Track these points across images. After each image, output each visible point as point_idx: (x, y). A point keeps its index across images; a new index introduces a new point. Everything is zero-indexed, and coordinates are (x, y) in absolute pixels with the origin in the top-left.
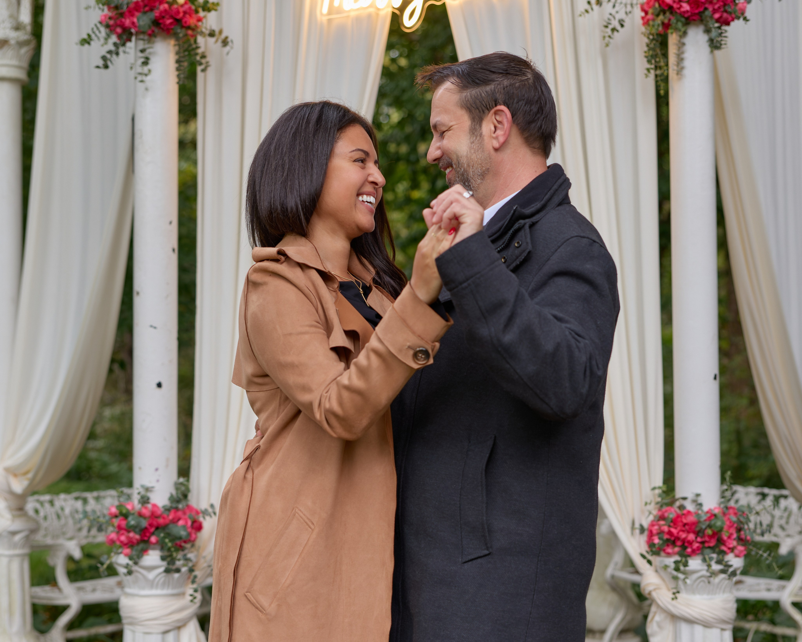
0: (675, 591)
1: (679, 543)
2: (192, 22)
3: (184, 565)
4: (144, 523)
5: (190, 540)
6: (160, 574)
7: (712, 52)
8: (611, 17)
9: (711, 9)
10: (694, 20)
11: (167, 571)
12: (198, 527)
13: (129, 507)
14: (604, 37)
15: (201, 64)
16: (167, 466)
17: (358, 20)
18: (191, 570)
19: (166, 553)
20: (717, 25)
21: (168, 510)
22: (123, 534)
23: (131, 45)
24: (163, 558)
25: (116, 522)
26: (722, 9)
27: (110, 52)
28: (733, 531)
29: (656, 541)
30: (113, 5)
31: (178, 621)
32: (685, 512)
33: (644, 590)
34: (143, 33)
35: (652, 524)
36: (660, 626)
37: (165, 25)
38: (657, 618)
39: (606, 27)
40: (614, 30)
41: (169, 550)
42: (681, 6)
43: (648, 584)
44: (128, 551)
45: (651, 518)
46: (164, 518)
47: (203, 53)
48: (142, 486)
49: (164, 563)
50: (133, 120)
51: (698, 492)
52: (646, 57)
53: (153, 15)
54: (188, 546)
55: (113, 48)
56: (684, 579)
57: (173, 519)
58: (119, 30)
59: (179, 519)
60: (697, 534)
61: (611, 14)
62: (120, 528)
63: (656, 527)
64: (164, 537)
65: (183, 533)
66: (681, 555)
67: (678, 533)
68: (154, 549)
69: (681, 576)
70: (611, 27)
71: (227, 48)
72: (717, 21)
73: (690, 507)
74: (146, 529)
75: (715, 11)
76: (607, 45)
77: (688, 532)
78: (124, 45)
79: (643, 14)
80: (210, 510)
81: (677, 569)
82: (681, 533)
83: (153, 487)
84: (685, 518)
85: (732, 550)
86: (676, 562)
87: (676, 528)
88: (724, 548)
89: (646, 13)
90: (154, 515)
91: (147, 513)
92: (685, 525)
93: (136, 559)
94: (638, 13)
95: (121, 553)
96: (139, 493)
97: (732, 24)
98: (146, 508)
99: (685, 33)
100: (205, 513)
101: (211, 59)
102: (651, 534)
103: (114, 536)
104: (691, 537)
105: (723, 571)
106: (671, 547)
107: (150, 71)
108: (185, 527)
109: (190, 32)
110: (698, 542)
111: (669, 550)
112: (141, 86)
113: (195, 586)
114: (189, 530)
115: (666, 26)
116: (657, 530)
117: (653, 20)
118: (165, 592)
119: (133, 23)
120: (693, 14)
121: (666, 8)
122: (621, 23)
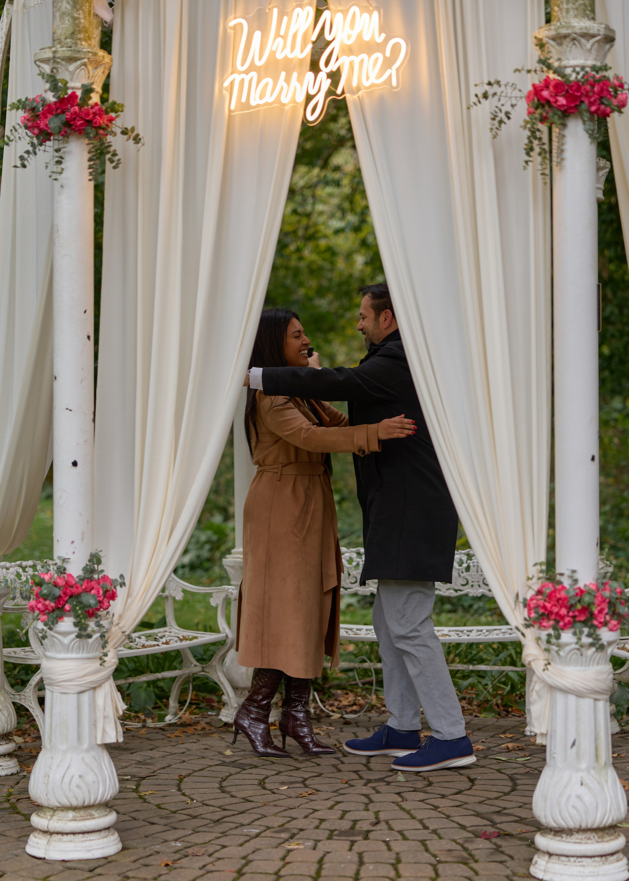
0: (546, 662)
1: (553, 617)
2: (102, 122)
3: (96, 631)
4: (58, 592)
5: (103, 608)
6: (73, 640)
8: (497, 110)
9: (587, 102)
10: (571, 113)
11: (80, 636)
12: (110, 596)
13: (45, 577)
14: (491, 129)
15: (112, 161)
16: (83, 539)
18: (102, 636)
19: (77, 620)
21: (82, 579)
22: (40, 602)
23: (49, 145)
24: (76, 625)
26: (598, 102)
27: (27, 152)
28: (605, 606)
31: (92, 682)
32: (560, 587)
33: (524, 660)
34: (57, 134)
35: (532, 599)
36: (539, 696)
37: (76, 126)
38: (537, 687)
39: (493, 119)
41: (80, 617)
42: (557, 101)
43: (528, 655)
44: (44, 618)
45: (532, 592)
46: (77, 588)
47: (115, 151)
48: (61, 558)
49: (77, 629)
51: (574, 568)
52: (525, 149)
53: (65, 117)
54: (100, 613)
55: (30, 148)
56: (557, 652)
57: (86, 588)
58: (37, 131)
59: (93, 588)
60: (569, 608)
61: (497, 107)
63: (534, 602)
64: (76, 605)
65: (92, 602)
66: (555, 628)
67: (551, 608)
68: (69, 616)
69: (553, 648)
70: (498, 119)
71: (139, 145)
72: (595, 113)
73: (565, 582)
74: (60, 597)
75: (591, 104)
76: (495, 136)
77: (561, 607)
78: (42, 144)
79: (527, 106)
80: (120, 581)
81: (549, 642)
82: (554, 608)
83: (69, 559)
84: (559, 593)
85: (605, 624)
86: (549, 635)
87: (549, 602)
88: (595, 623)
89: (529, 106)
90: (68, 585)
91: (61, 583)
92: (558, 600)
93: (50, 625)
95: (39, 619)
96: (57, 564)
97: (611, 115)
98: (61, 578)
99: (564, 125)
100: (116, 583)
101: (122, 156)
103: (34, 603)
104: (563, 611)
105: (591, 645)
106: (546, 620)
107: (63, 169)
108: (96, 596)
109: (101, 132)
110: (568, 616)
111: (545, 624)
112: (55, 184)
113: (105, 651)
114: (101, 599)
115: (545, 119)
116: (534, 604)
117: (534, 111)
118: (80, 655)
119: (48, 125)
120: (569, 108)
121: (544, 102)
122: (508, 115)
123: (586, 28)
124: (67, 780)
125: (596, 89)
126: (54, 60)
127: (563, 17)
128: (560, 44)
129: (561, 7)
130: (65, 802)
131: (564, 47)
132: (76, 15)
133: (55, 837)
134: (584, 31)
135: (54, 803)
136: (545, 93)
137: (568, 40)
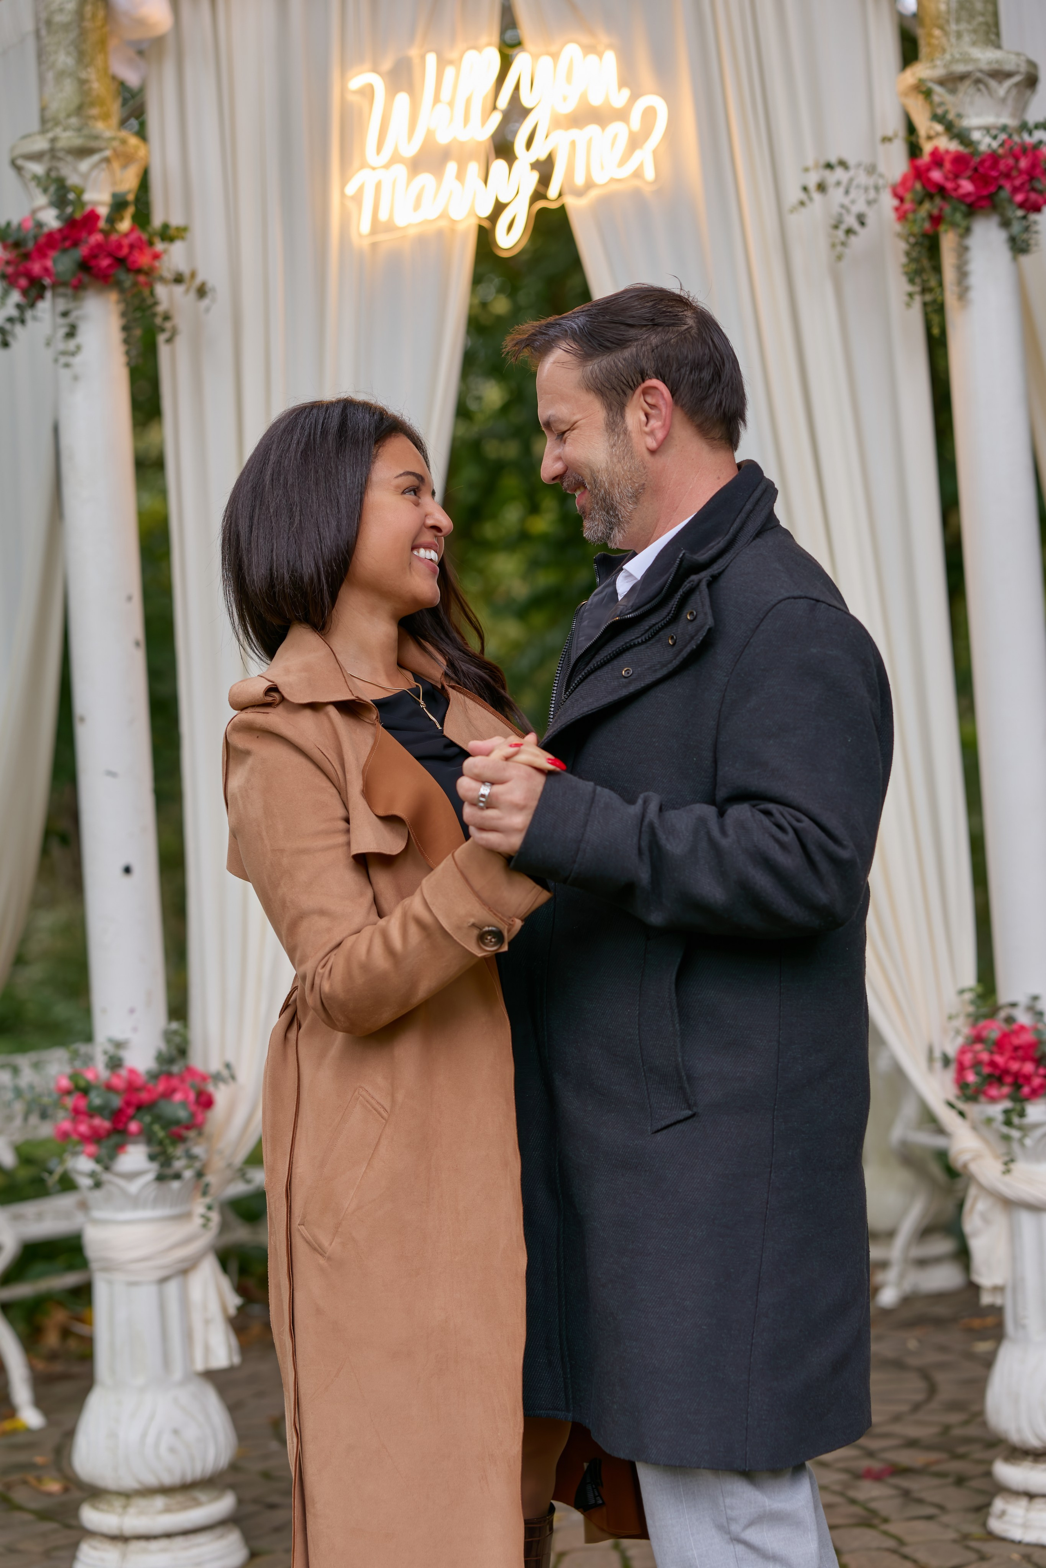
0: (1006, 1158)
1: (1009, 1079)
2: (144, 260)
3: (188, 1167)
4: (117, 1102)
5: (195, 1125)
6: (148, 1184)
7: (1015, 259)
8: (844, 211)
9: (1008, 187)
10: (982, 207)
11: (161, 1178)
12: (206, 1102)
13: (90, 1076)
14: (833, 246)
15: (163, 330)
16: (149, 1004)
17: (421, 241)
18: (200, 1175)
19: (156, 1149)
20: (1020, 213)
21: (154, 1076)
22: (82, 1122)
23: (44, 306)
24: (152, 1158)
25: (70, 1102)
26: (1027, 187)
27: (10, 320)
29: (971, 1078)
30: (10, 241)
31: (183, 1260)
32: (1014, 1027)
33: (956, 1160)
34: (64, 284)
35: (963, 1051)
36: (986, 1220)
37: (99, 269)
38: (982, 1205)
39: (836, 227)
40: (849, 232)
41: (161, 1143)
42: (958, 187)
43: (962, 1151)
44: (92, 1148)
45: (960, 1041)
46: (149, 1091)
47: (166, 311)
48: (111, 1041)
49: (155, 1166)
50: (56, 430)
51: (1035, 991)
52: (906, 274)
53: (79, 253)
54: (192, 1134)
55: (14, 312)
56: (1022, 1139)
57: (165, 1091)
58: (23, 282)
59: (174, 1091)
60: (1038, 1062)
61: (843, 206)
62: (76, 1111)
63: (970, 1056)
64: (152, 1123)
65: (182, 1114)
66: (1014, 1098)
67: (1006, 1062)
68: (135, 1143)
69: (1015, 1134)
70: (844, 227)
71: (206, 302)
72: (1021, 206)
73: (1023, 1018)
74: (120, 1110)
75: (1015, 190)
76: (839, 258)
77: (1024, 1059)
78: (32, 305)
79: (895, 202)
80: (225, 1073)
81: (1008, 1123)
82: (1011, 1063)
83: (127, 1041)
84: (1017, 1037)
86: (1007, 1112)
87: (1001, 1053)
89: (902, 199)
90: (132, 1087)
91: (120, 1084)
92: (1016, 1048)
93: (106, 1162)
94: (888, 202)
95: (83, 1152)
96: (105, 1053)
98: (119, 1076)
99: (968, 231)
100: (217, 1078)
101: (181, 321)
102: (961, 1069)
103: (67, 1125)
104: (1029, 1068)
106: (996, 1086)
107: (78, 348)
108: (184, 1104)
109: (142, 278)
110: (1038, 1075)
111: (994, 1092)
112: (65, 374)
113: (208, 1200)
114: (193, 1108)
115: (936, 220)
116: (971, 1060)
117: (914, 211)
118: (159, 1213)
119: (46, 270)
120: (980, 198)
121: (935, 191)
122: (861, 220)
123: (997, 62)
124: (150, 1439)
125: (1023, 163)
126: (52, 153)
127: (952, 46)
128: (953, 91)
129: (947, 28)
130: (151, 1480)
131: (961, 95)
132: (83, 75)
133: (135, 1546)
134: (995, 66)
135: (129, 1483)
136: (936, 175)
137: (967, 83)
